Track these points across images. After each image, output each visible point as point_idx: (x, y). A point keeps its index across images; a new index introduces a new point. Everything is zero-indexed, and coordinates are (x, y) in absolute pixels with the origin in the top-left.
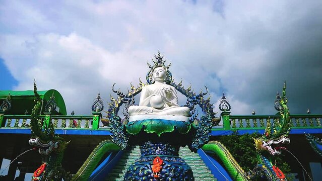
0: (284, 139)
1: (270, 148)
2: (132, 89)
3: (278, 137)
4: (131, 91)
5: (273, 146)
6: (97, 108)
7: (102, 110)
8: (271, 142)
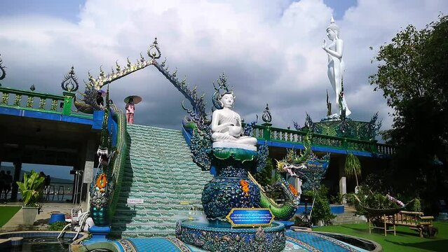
0: (303, 166)
1: (290, 171)
2: (118, 70)
3: (299, 163)
4: (116, 71)
5: (293, 169)
6: (70, 86)
7: (76, 90)
8: (292, 166)
